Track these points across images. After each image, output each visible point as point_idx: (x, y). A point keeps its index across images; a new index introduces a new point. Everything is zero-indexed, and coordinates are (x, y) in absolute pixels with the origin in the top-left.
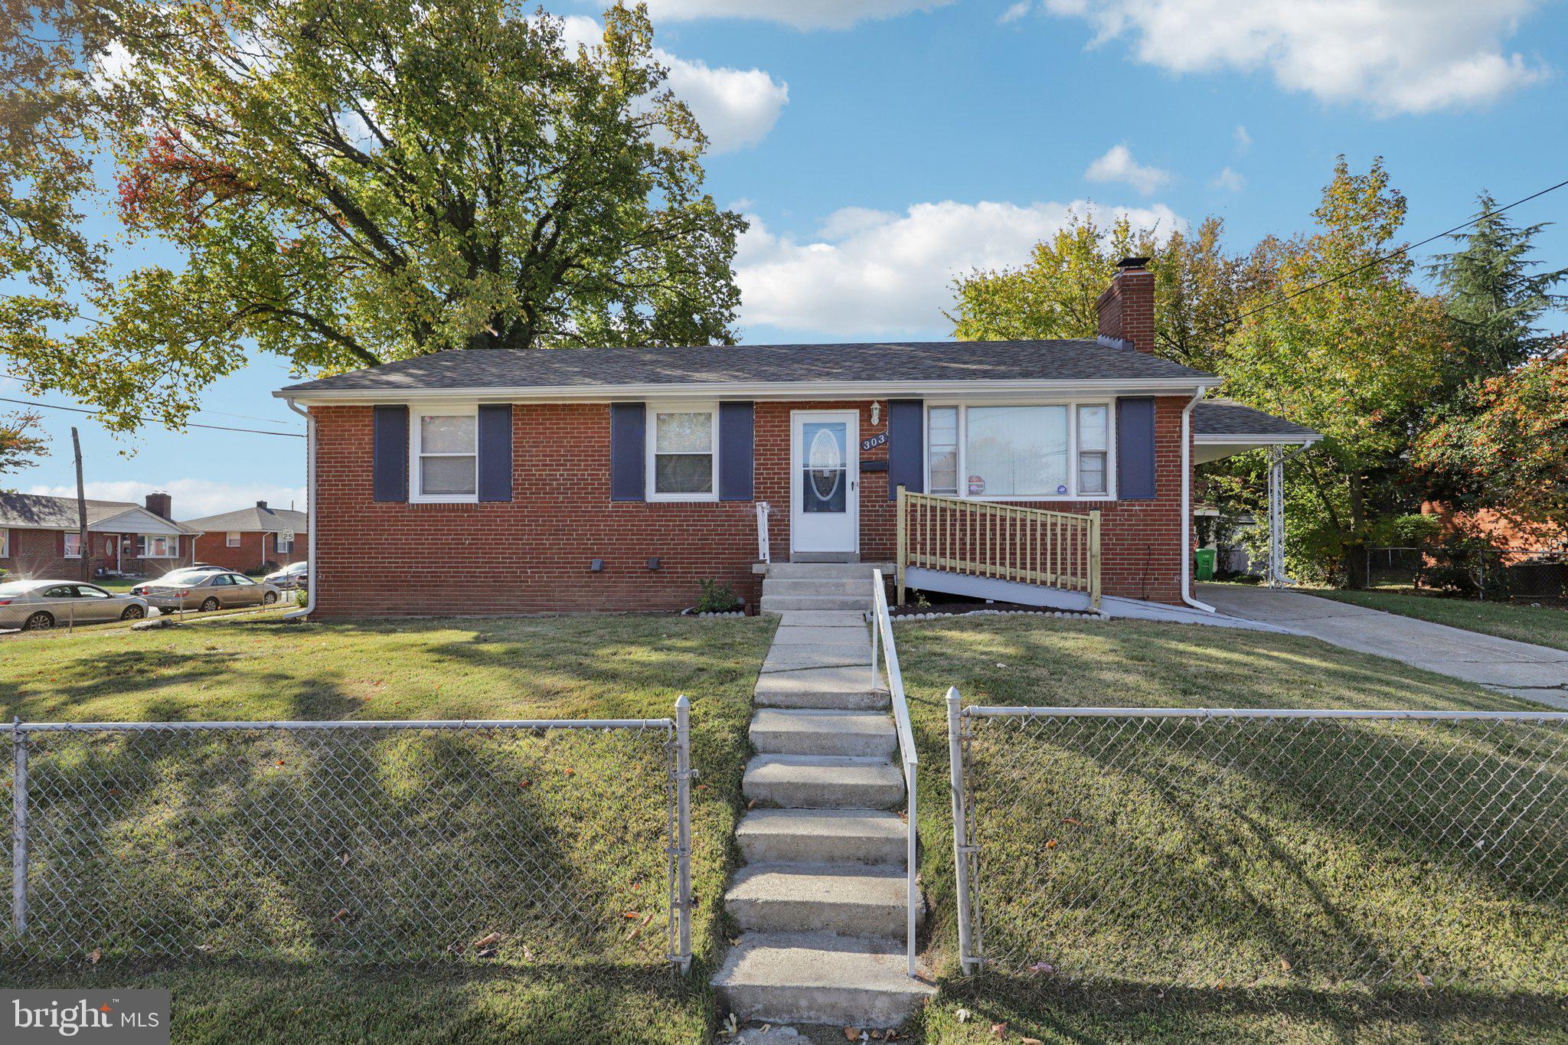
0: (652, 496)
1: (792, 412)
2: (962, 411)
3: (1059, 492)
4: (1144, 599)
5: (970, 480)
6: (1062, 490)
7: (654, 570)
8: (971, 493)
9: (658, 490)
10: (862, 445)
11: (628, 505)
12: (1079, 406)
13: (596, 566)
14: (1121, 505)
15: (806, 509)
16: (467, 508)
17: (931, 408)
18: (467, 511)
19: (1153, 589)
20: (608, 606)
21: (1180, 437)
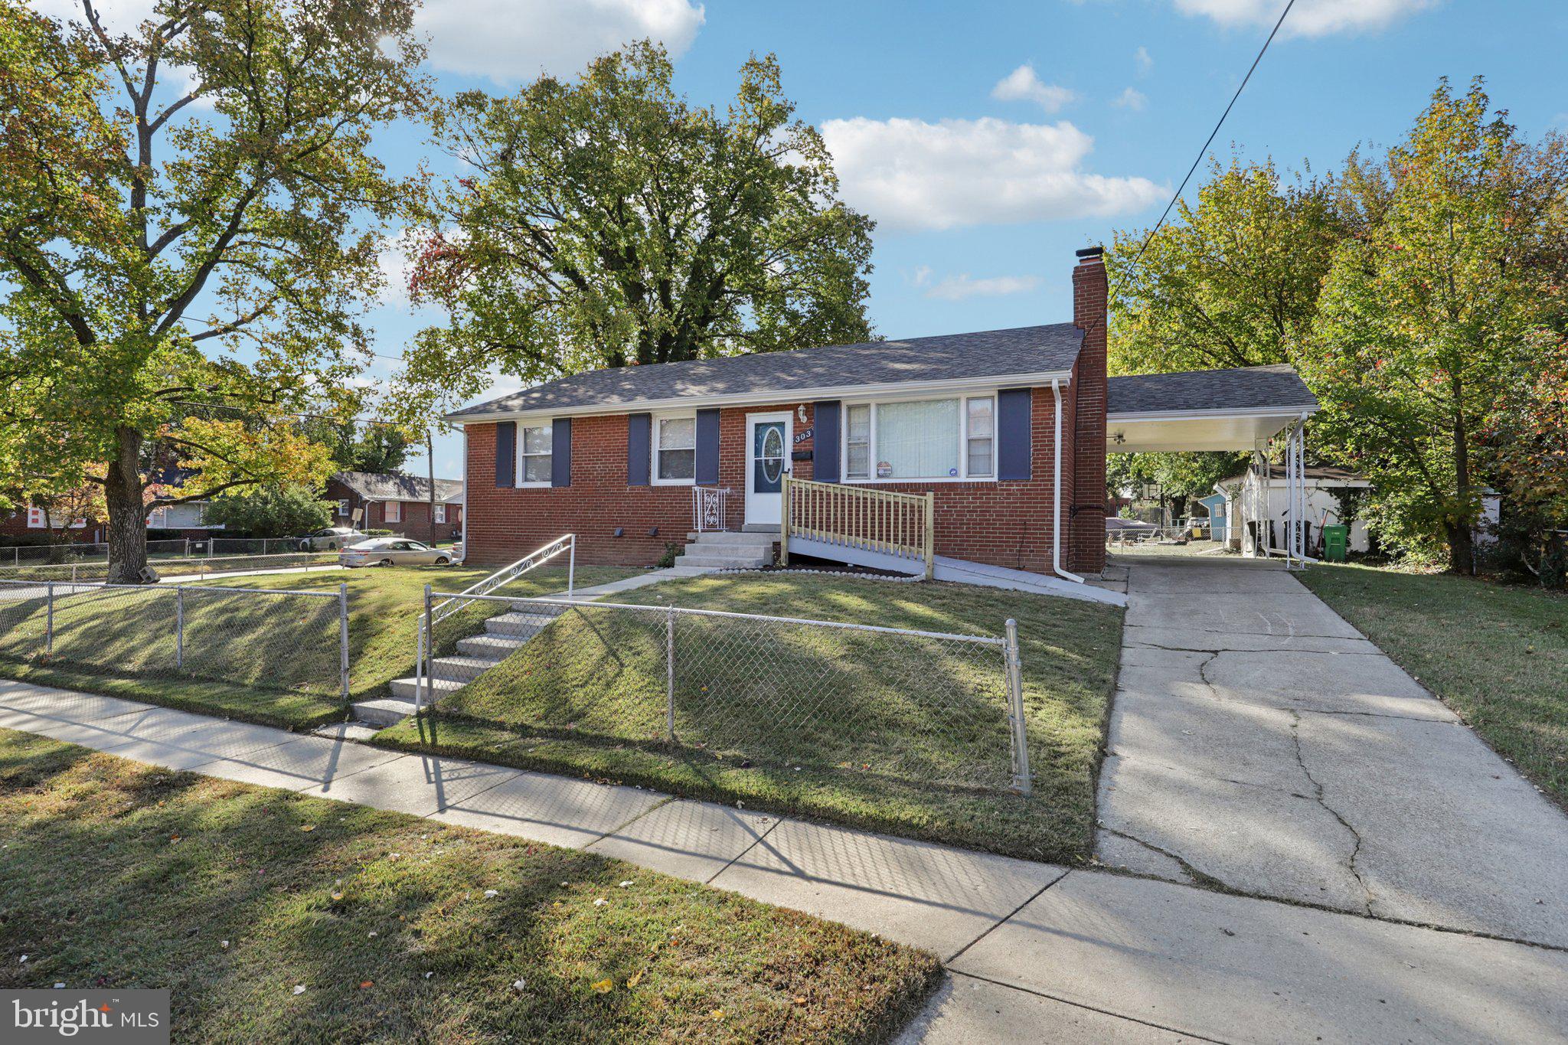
0: (656, 481)
1: (748, 415)
2: (873, 409)
3: (953, 475)
4: (1019, 569)
5: (879, 465)
6: (954, 472)
7: (654, 536)
8: (879, 476)
9: (661, 476)
10: (795, 439)
11: (639, 488)
12: (968, 399)
13: (617, 533)
14: (1001, 485)
15: (756, 491)
16: (545, 491)
17: (850, 408)
18: (545, 493)
19: (1028, 560)
20: (626, 562)
21: (1054, 423)
